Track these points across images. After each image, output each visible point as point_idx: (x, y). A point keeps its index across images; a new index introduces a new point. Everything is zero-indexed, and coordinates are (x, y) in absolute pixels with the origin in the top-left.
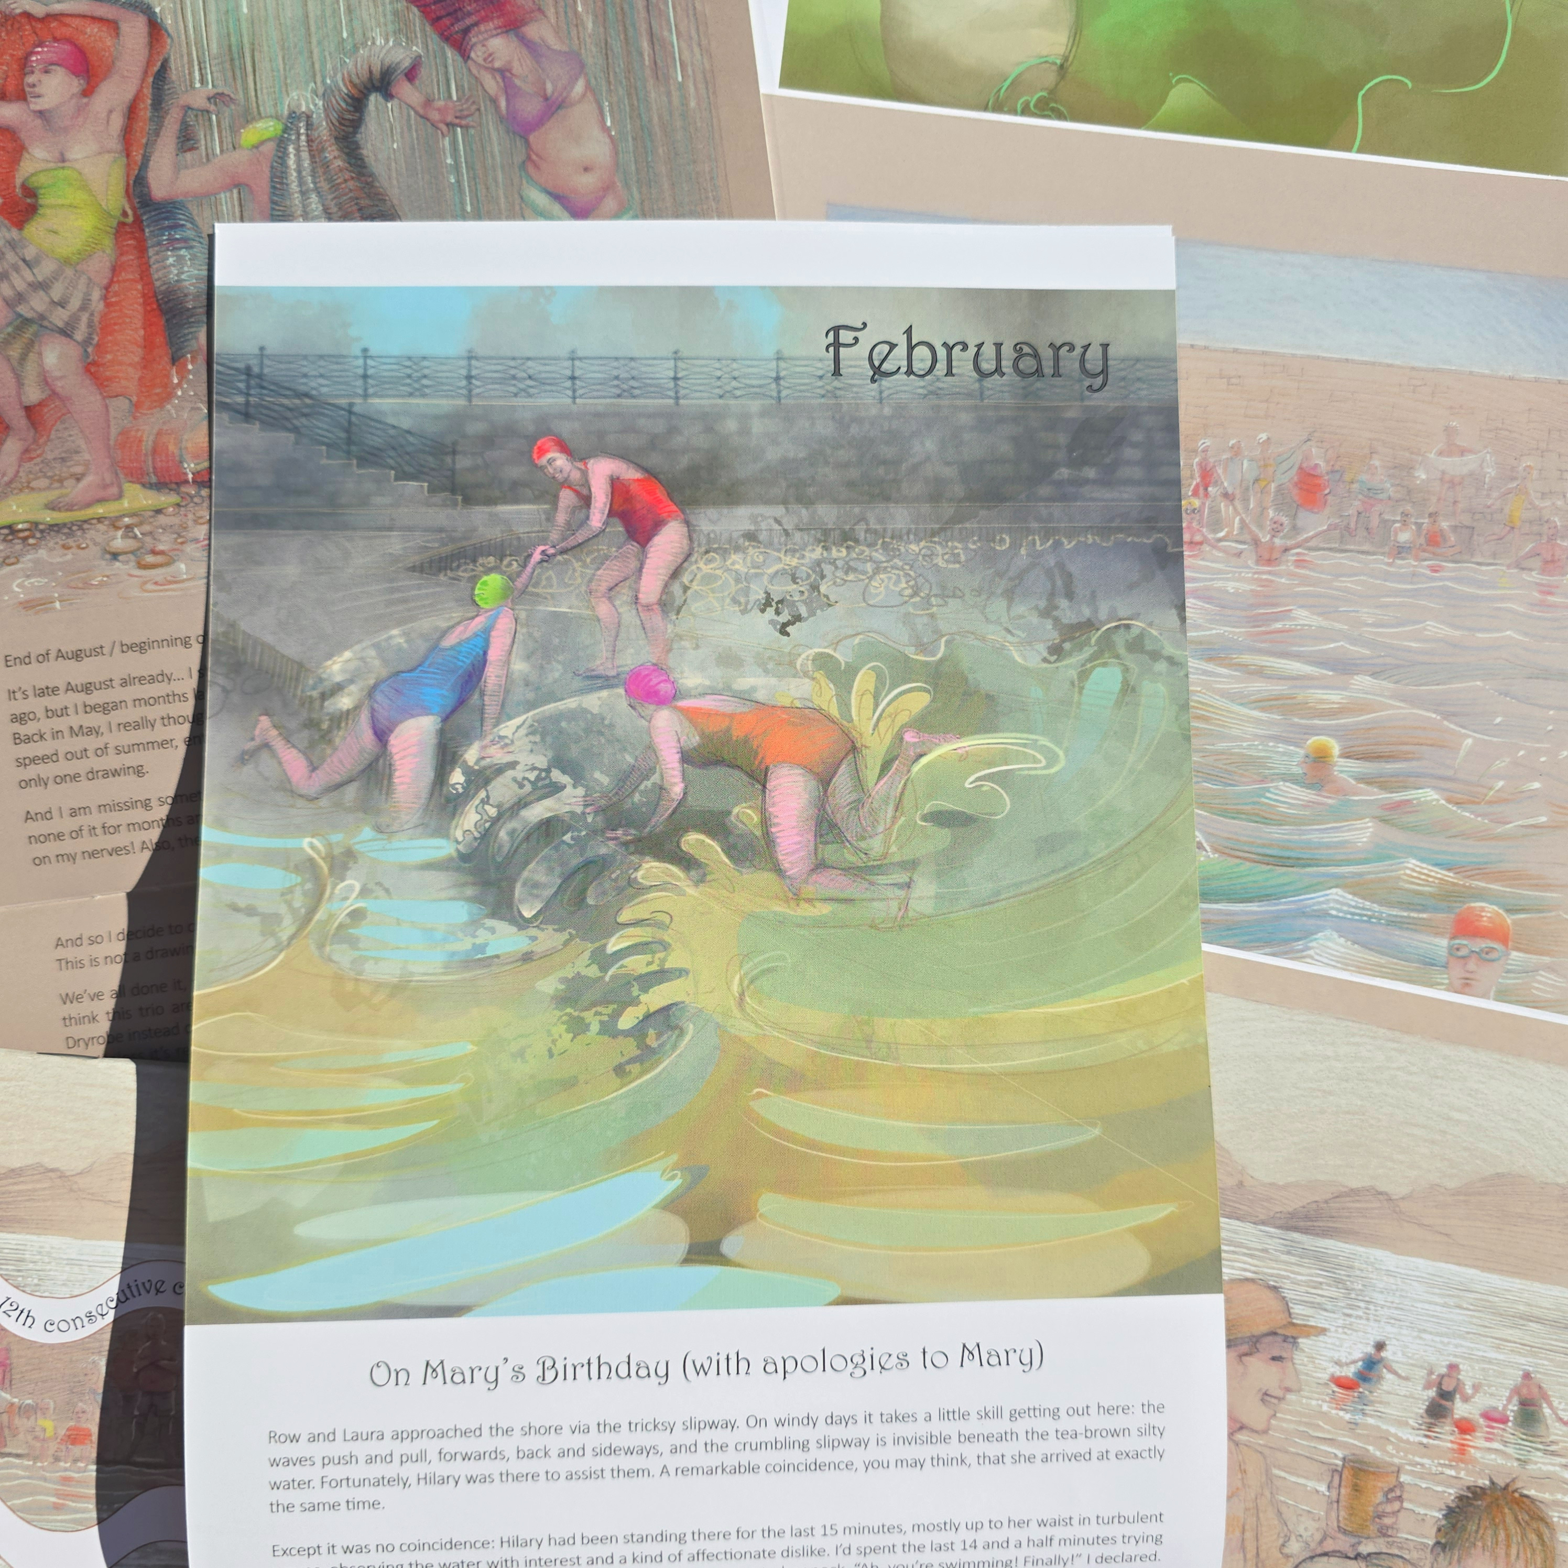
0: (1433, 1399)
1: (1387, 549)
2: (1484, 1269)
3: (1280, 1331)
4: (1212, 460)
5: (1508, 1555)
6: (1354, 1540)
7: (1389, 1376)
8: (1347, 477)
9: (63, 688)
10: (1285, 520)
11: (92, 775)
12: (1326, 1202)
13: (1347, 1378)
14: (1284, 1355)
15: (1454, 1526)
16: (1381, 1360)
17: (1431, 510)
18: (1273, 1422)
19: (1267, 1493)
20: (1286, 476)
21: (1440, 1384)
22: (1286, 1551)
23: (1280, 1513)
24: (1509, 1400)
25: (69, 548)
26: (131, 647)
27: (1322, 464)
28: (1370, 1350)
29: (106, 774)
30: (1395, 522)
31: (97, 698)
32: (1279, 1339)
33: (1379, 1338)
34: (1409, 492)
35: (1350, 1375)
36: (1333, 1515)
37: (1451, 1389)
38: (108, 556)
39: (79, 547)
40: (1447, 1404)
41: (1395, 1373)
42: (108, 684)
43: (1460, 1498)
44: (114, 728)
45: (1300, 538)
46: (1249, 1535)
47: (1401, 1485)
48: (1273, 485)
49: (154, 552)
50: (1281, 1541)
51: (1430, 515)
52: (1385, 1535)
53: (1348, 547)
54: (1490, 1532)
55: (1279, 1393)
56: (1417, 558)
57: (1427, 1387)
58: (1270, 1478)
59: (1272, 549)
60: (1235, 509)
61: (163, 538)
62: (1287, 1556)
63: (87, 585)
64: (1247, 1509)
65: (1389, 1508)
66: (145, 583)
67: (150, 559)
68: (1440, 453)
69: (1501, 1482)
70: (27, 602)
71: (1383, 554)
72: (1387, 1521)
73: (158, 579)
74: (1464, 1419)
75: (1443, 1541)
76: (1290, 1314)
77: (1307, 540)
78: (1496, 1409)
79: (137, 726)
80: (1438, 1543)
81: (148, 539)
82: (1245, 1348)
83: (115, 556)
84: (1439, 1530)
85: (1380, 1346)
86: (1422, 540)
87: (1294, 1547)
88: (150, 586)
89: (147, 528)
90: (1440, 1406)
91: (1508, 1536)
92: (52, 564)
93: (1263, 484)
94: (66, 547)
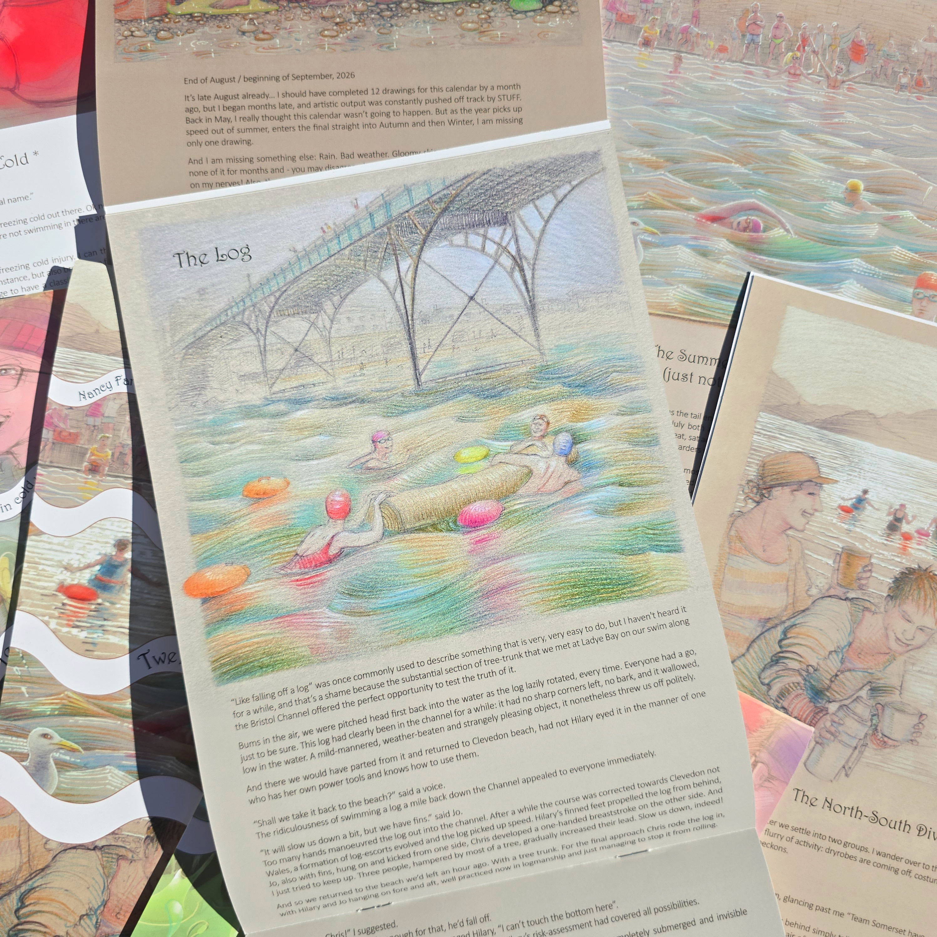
0: (891, 521)
1: (895, 86)
2: (921, 457)
3: (814, 480)
4: (808, 33)
5: (925, 604)
6: (845, 590)
7: (869, 508)
8: (877, 48)
9: (213, 97)
10: (843, 67)
11: (225, 142)
12: (842, 416)
13: (847, 507)
14: (815, 492)
15: (898, 587)
16: (866, 499)
17: (919, 68)
18: (807, 526)
19: (801, 562)
20: (846, 45)
21: (895, 514)
22: (809, 593)
23: (807, 573)
24: (931, 525)
25: (220, 27)
26: (248, 79)
27: (865, 40)
28: (860, 493)
29: (232, 142)
30: (900, 72)
31: (230, 103)
32: (812, 483)
33: (865, 488)
34: (908, 58)
35: (849, 505)
36: (835, 576)
37: (900, 517)
38: (240, 33)
39: (225, 27)
40: (899, 524)
41: (872, 506)
42: (236, 97)
43: (902, 573)
44: (238, 119)
45: (851, 77)
46: (791, 583)
47: (871, 564)
48: (839, 49)
49: (263, 33)
50: (807, 588)
51: (918, 71)
52: (861, 589)
53: (875, 83)
54: (916, 592)
55: (811, 511)
56: (910, 92)
57: (889, 514)
58: (803, 555)
59: (836, 80)
60: (818, 58)
61: (269, 26)
62: (810, 596)
63: (228, 46)
64: (790, 570)
65: (864, 575)
66: (258, 48)
67: (261, 36)
68: (925, 40)
69: (924, 567)
70: (197, 52)
71: (893, 88)
72: (863, 582)
73: (266, 46)
74: (906, 533)
75: (892, 594)
76: (820, 472)
77: (854, 78)
78: (923, 529)
79: (249, 119)
80: (889, 595)
81: (261, 26)
82: (795, 487)
83: (244, 33)
84: (890, 589)
85: (865, 492)
86: (913, 83)
87: (814, 591)
88: (260, 49)
89: (261, 20)
90: (895, 525)
91: (926, 595)
92: (211, 35)
93: (833, 47)
94: (219, 27)
